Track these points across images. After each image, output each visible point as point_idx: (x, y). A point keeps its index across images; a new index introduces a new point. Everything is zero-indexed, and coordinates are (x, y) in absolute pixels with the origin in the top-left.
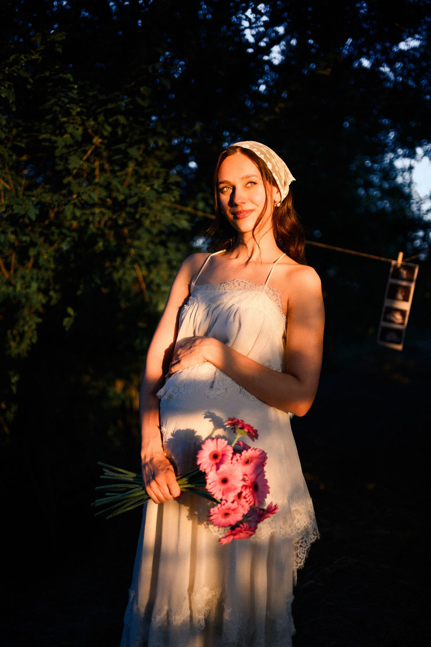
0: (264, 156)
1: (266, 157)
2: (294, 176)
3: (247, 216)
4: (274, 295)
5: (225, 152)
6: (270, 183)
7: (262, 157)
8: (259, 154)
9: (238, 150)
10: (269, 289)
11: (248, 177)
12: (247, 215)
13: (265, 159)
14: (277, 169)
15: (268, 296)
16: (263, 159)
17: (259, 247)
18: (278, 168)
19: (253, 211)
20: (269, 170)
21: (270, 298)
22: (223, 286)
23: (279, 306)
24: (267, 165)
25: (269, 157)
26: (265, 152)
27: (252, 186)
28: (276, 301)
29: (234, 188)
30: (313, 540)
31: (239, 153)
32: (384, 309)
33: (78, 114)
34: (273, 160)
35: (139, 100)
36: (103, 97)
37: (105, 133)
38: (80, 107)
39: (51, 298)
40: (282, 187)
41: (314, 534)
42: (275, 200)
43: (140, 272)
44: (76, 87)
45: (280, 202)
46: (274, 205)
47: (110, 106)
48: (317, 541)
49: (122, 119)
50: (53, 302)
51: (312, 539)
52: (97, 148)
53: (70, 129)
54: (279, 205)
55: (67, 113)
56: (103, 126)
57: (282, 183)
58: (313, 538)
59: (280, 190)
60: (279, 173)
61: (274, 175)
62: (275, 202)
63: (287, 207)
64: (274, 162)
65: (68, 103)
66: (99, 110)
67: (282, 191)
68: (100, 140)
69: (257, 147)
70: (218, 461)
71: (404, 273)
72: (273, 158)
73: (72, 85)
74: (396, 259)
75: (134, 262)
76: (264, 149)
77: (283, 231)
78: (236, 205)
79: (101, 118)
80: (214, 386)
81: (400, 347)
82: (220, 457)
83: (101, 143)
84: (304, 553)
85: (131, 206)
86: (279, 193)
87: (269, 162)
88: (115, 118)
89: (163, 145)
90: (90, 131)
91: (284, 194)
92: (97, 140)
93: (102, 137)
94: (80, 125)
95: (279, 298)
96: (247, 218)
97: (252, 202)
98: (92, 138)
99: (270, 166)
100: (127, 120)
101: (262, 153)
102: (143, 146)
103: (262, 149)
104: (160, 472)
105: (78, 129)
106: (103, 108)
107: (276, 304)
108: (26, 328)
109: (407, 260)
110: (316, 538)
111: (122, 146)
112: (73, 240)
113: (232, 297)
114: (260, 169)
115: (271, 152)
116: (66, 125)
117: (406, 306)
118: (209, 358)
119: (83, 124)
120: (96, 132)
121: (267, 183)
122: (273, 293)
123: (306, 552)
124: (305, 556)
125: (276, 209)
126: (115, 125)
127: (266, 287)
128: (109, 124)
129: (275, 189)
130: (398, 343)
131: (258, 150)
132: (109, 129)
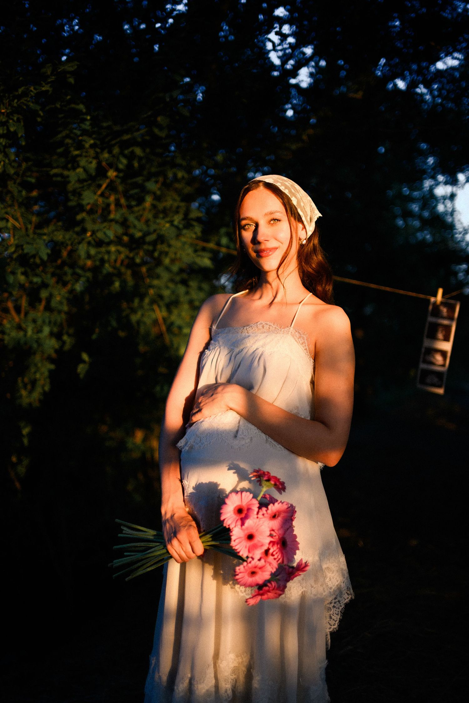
0: (289, 191)
1: (290, 192)
2: (320, 211)
3: (271, 255)
4: (300, 337)
5: (247, 186)
6: (295, 219)
7: (286, 192)
8: (283, 189)
9: (261, 184)
10: (295, 331)
11: (271, 213)
12: (270, 253)
13: (289, 194)
14: (302, 204)
15: (295, 339)
16: (288, 194)
17: (284, 287)
18: (304, 203)
19: (277, 248)
20: (294, 206)
21: (296, 341)
22: (246, 329)
23: (306, 349)
24: (291, 200)
25: (294, 192)
26: (290, 187)
27: (276, 223)
28: (302, 343)
29: (257, 225)
30: (347, 600)
31: (262, 188)
32: (423, 350)
33: (92, 146)
34: (298, 195)
35: (156, 131)
36: (117, 128)
37: (121, 166)
38: (94, 139)
39: (64, 343)
40: (308, 224)
41: (347, 594)
42: (300, 238)
43: (160, 314)
44: (89, 118)
45: (306, 239)
46: (299, 243)
47: (126, 137)
48: (351, 601)
49: (138, 151)
50: (67, 347)
51: (345, 599)
52: (112, 182)
53: (83, 162)
54: (304, 242)
55: (80, 146)
56: (118, 159)
57: (308, 219)
58: (347, 598)
59: (306, 227)
60: (305, 209)
61: (299, 211)
62: (300, 239)
63: (314, 244)
64: (299, 197)
65: (81, 135)
66: (113, 142)
67: (307, 227)
68: (115, 174)
69: (281, 181)
70: (243, 515)
71: (444, 310)
72: (298, 192)
73: (85, 117)
74: (435, 295)
75: (153, 302)
76: (289, 183)
77: (310, 270)
78: (259, 243)
79: (116, 150)
80: (239, 436)
81: (441, 391)
82: (245, 512)
83: (116, 176)
84: (338, 614)
85: (149, 243)
86: (304, 230)
87: (293, 197)
88: (131, 149)
89: (183, 177)
90: (104, 164)
91: (310, 230)
92: (112, 174)
93: (117, 170)
94: (94, 158)
95: (306, 341)
96: (270, 257)
97: (276, 239)
98: (107, 171)
99: (294, 201)
100: (144, 151)
101: (286, 187)
102: (161, 179)
103: (286, 183)
104: (182, 529)
105: (91, 162)
106: (118, 140)
107: (302, 347)
108: (38, 376)
109: (448, 296)
110: (350, 598)
111: (139, 180)
112: (88, 280)
113: (256, 341)
114: (284, 205)
115: (295, 186)
116: (78, 159)
117: (447, 346)
118: (232, 405)
119: (96, 157)
120: (111, 165)
121: (292, 219)
122: (300, 335)
123: (339, 613)
124: (339, 617)
125: (302, 246)
126: (131, 157)
127: (292, 328)
128: (125, 156)
129: (300, 226)
130: (439, 386)
131: (282, 184)
132: (125, 161)
